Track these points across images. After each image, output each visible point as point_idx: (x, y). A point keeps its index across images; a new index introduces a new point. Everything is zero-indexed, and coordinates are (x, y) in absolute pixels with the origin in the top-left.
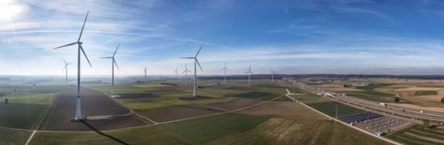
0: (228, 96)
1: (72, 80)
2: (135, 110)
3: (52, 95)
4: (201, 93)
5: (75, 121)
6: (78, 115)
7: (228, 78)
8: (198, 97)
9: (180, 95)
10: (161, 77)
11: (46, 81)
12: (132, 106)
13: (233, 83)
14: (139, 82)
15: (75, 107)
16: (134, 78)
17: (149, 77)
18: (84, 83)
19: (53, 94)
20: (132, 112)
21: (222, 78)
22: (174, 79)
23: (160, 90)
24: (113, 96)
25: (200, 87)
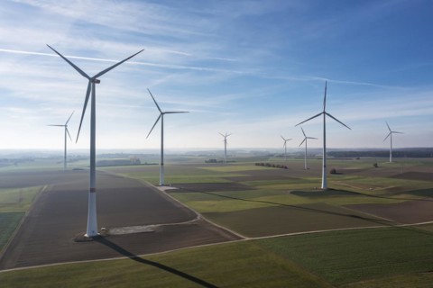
0: (397, 191)
1: (79, 158)
2: (206, 214)
3: (31, 192)
4: (337, 183)
5: (85, 240)
6: (91, 228)
7: (398, 154)
8: (330, 192)
9: (293, 187)
10: (255, 153)
11: (16, 161)
12: (199, 206)
13: (409, 164)
14: (213, 162)
15: (85, 213)
16: (202, 154)
17: (233, 151)
18: (104, 164)
19: (35, 189)
20: (199, 217)
21: (383, 154)
22: (281, 156)
23: (256, 176)
24: (162, 189)
25: (334, 172)
